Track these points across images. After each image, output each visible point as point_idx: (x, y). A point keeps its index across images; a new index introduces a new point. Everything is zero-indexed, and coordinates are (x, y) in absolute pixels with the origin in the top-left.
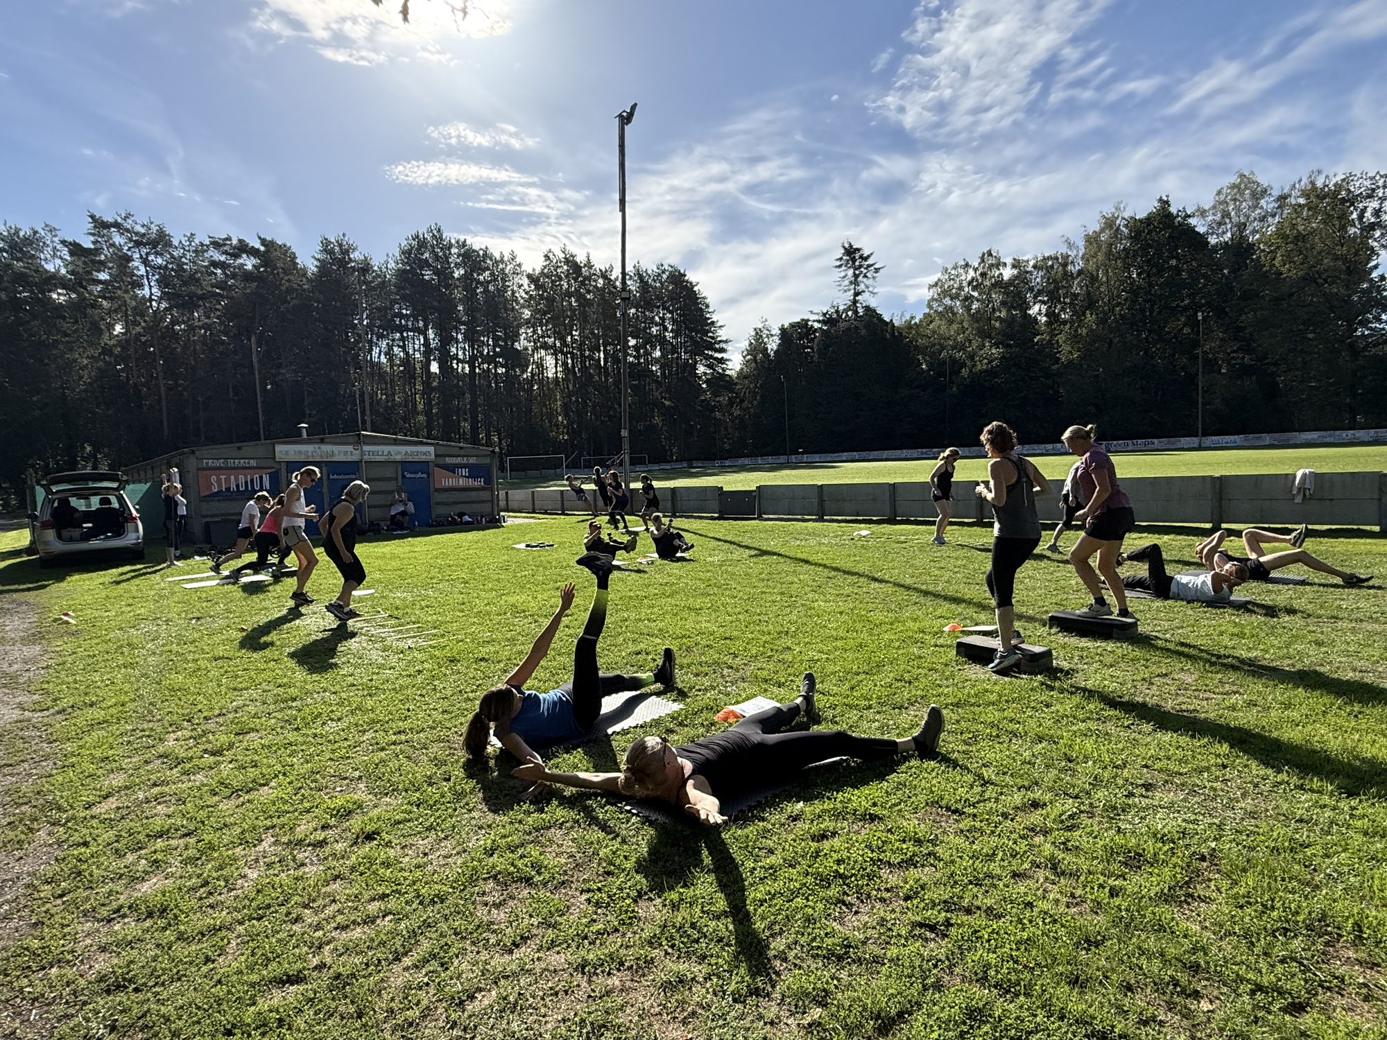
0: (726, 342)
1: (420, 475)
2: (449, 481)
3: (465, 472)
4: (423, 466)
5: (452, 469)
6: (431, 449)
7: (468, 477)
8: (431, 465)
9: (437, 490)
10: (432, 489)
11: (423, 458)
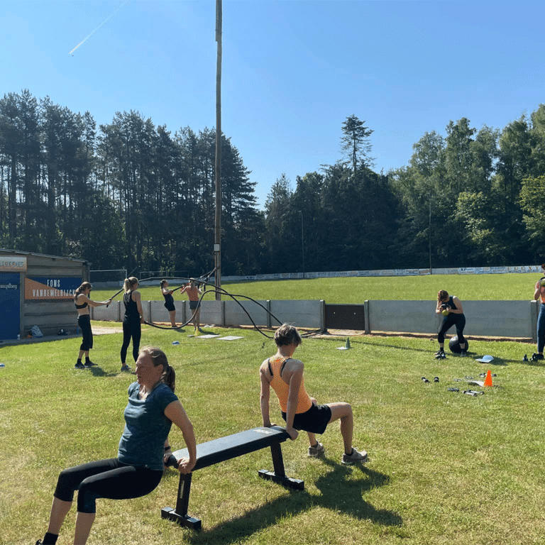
0: (254, 184)
1: (10, 286)
2: (40, 292)
3: (56, 283)
4: (14, 277)
5: (43, 280)
6: (24, 260)
7: (59, 289)
8: (22, 277)
9: (26, 301)
10: (22, 300)
11: (15, 268)
